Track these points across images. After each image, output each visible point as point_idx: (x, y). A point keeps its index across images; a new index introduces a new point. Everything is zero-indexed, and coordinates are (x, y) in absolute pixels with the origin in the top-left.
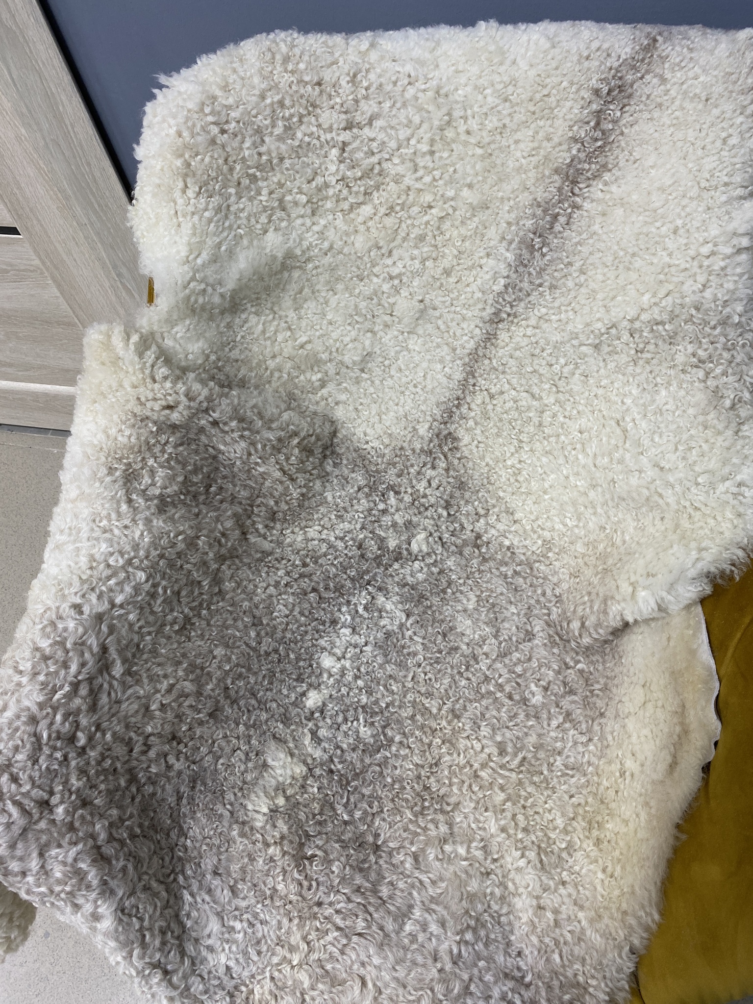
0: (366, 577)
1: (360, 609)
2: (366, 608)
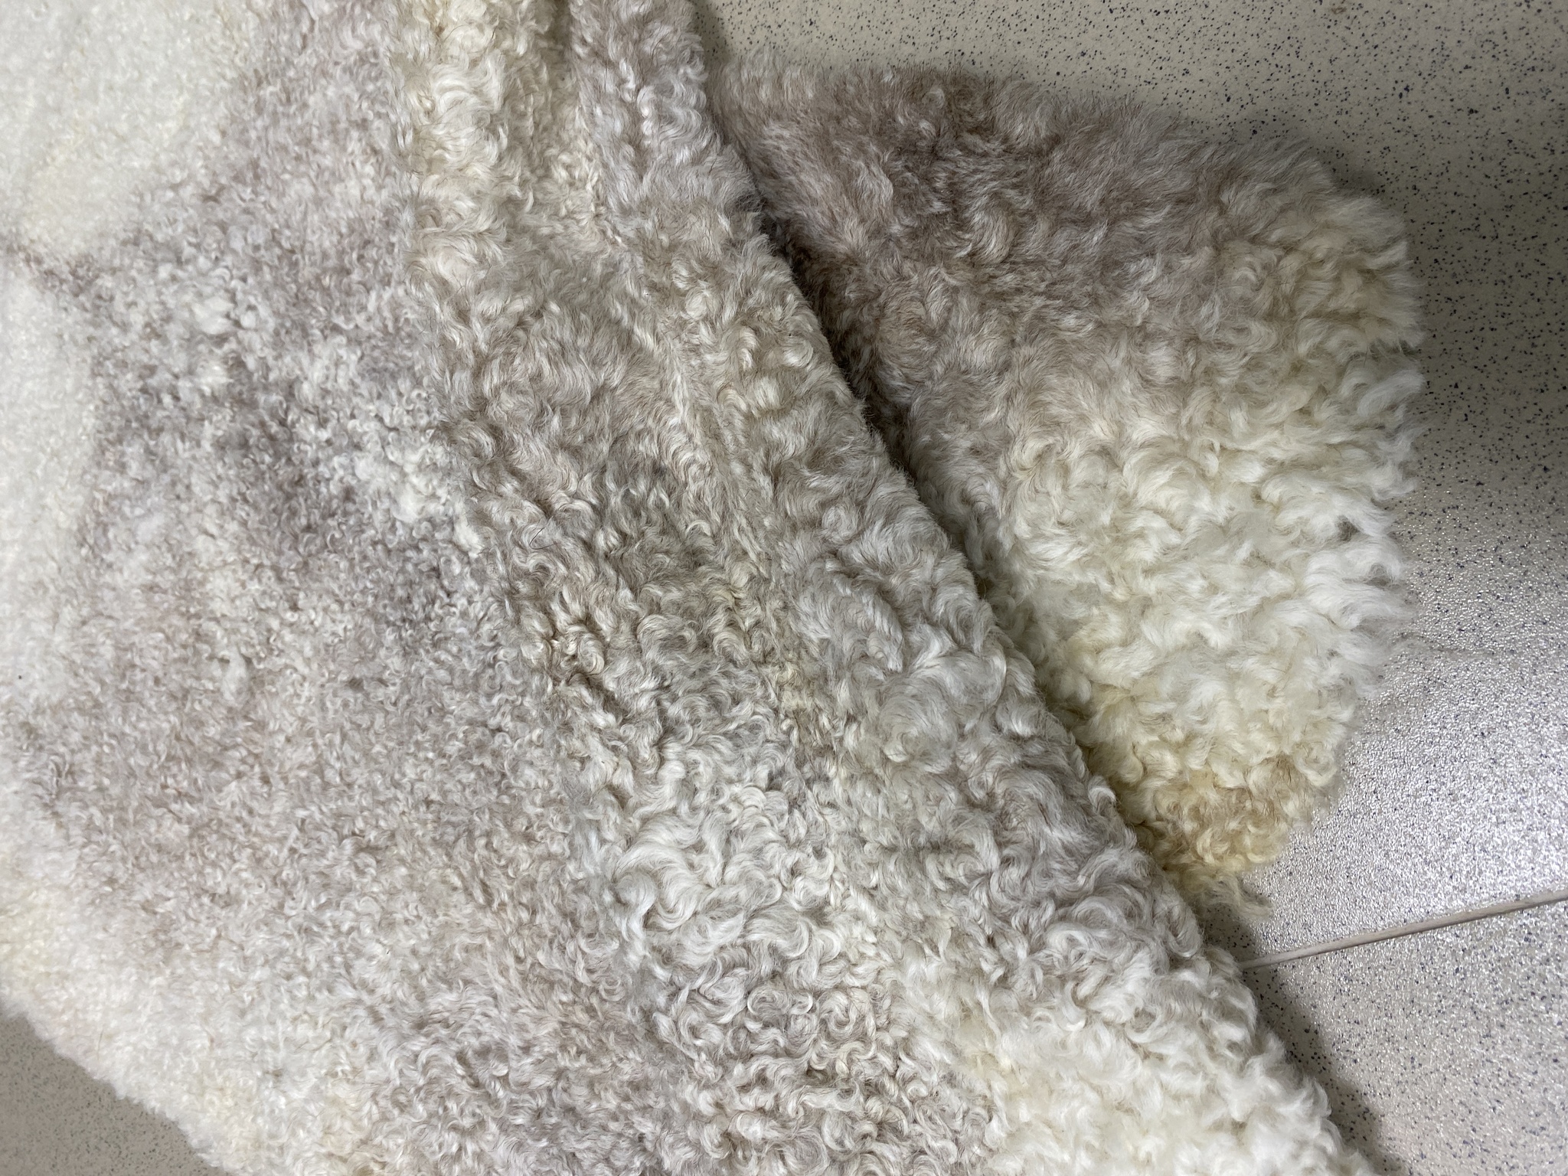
0: (274, 428)
1: (324, 435)
2: (322, 424)
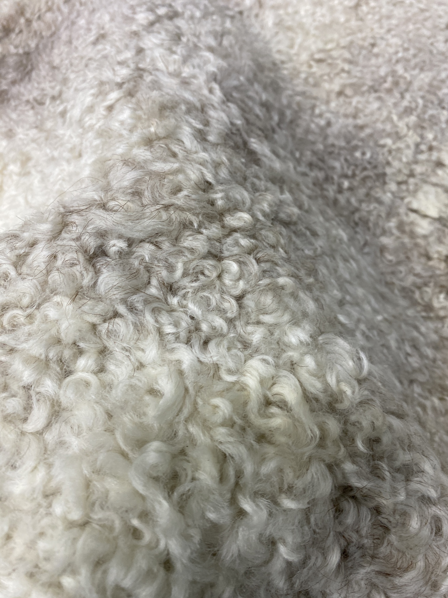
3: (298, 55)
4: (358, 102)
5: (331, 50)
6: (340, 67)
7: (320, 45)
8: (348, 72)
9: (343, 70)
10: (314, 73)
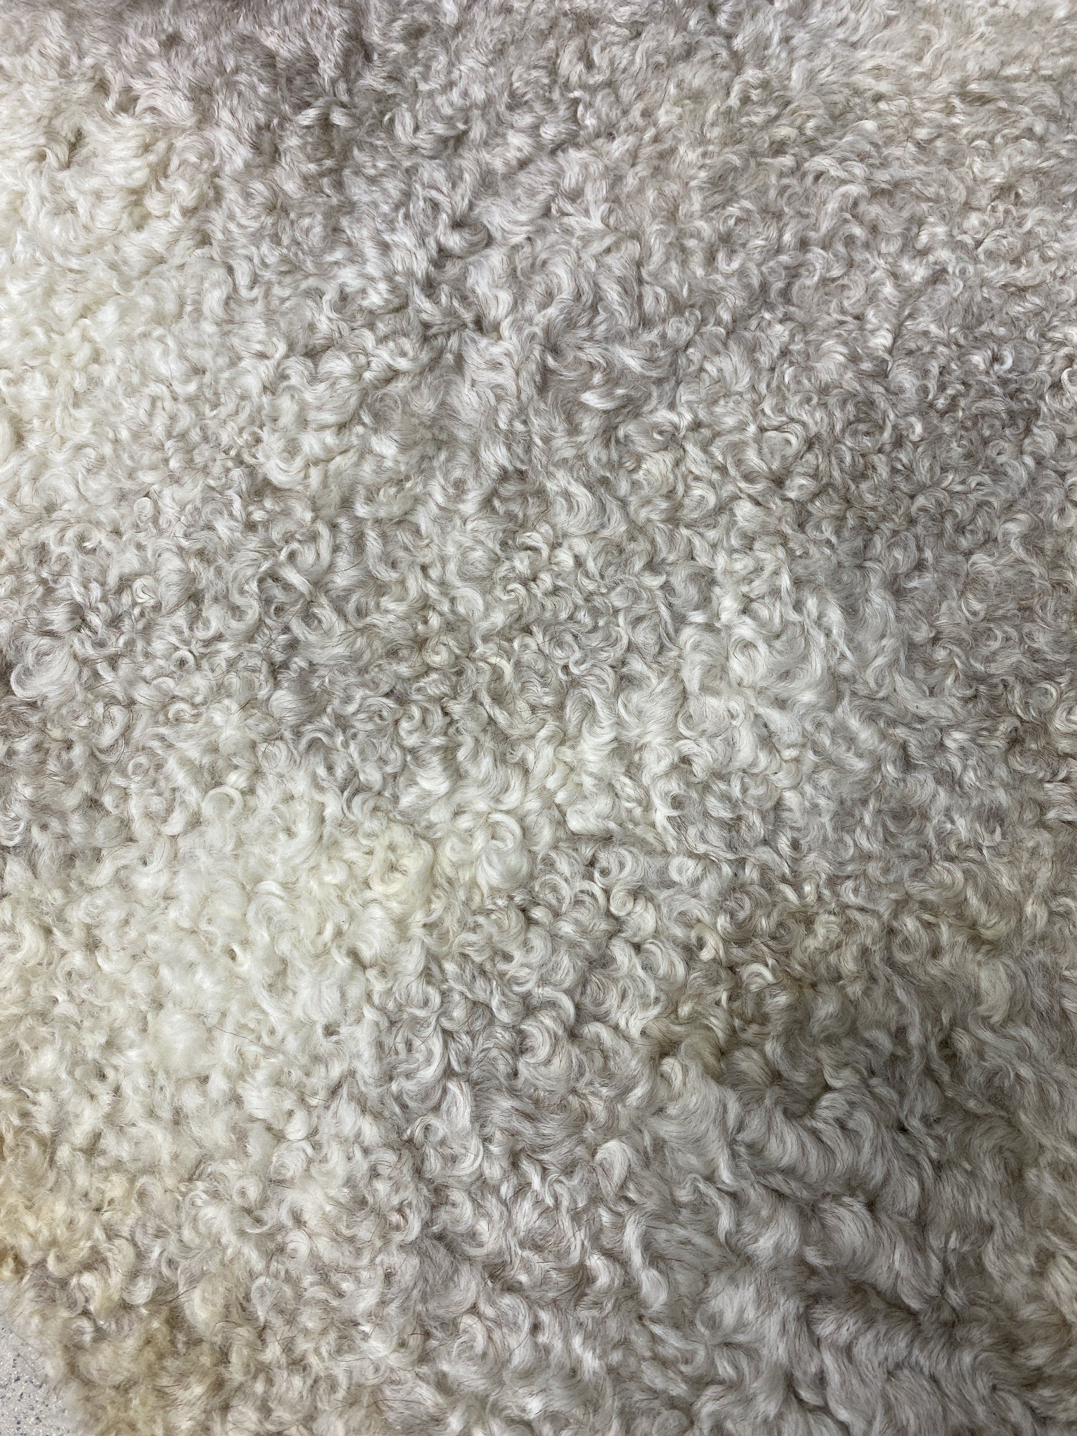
3: (928, 77)
4: (1041, 222)
5: (1016, 78)
6: (1023, 124)
7: (991, 63)
8: (1041, 140)
9: (1029, 133)
10: (954, 128)
